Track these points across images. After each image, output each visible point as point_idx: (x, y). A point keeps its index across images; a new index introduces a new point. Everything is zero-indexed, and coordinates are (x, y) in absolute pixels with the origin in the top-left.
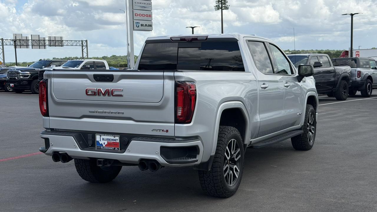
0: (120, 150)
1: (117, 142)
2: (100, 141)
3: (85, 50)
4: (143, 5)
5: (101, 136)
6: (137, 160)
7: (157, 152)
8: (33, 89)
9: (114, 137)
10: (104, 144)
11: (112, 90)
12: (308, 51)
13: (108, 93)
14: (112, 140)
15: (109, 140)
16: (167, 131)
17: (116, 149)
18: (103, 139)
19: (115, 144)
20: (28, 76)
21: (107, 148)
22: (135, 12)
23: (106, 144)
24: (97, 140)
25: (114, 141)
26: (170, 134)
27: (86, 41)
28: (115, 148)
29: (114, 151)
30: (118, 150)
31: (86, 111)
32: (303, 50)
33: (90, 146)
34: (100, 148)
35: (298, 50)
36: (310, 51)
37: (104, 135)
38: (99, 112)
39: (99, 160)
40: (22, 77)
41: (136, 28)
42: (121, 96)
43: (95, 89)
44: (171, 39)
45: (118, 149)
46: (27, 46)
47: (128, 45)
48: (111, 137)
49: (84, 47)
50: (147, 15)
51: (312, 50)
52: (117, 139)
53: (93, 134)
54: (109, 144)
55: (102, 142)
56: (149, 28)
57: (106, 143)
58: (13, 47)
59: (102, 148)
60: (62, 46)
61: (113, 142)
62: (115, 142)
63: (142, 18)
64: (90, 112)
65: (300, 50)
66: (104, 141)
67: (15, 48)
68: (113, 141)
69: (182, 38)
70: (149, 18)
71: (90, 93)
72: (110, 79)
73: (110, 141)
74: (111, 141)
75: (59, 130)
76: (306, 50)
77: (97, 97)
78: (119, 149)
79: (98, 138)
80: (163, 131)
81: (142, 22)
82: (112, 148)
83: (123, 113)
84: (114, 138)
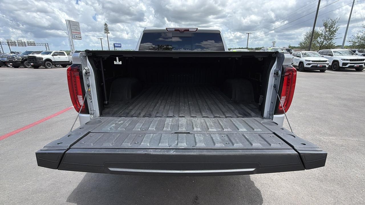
3: (47, 48)
4: (76, 28)
8: (25, 65)
20: (21, 59)
22: (72, 31)
27: (47, 44)
40: (16, 60)
41: (74, 38)
44: (167, 30)
46: (16, 45)
47: (71, 46)
49: (47, 47)
50: (78, 33)
56: (80, 38)
58: (8, 46)
60: (35, 46)
63: (76, 34)
67: (9, 46)
69: (176, 29)
70: (79, 34)
81: (76, 36)
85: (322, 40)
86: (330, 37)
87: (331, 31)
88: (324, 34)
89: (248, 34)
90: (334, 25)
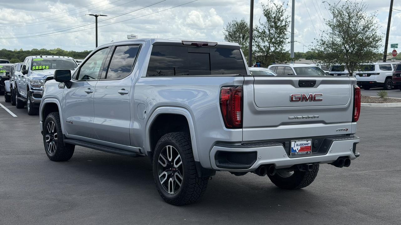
2: (294, 147)
5: (295, 142)
6: (337, 159)
7: (351, 149)
9: (307, 141)
10: (298, 149)
11: (315, 95)
13: (311, 98)
14: (305, 144)
15: (302, 144)
17: (309, 152)
18: (297, 145)
19: (307, 148)
21: (301, 153)
23: (299, 149)
28: (307, 152)
29: (307, 155)
34: (294, 154)
37: (299, 141)
38: (298, 118)
42: (321, 100)
43: (300, 95)
45: (310, 152)
48: (304, 142)
52: (309, 143)
53: (290, 141)
54: (302, 149)
55: (296, 148)
57: (299, 148)
59: (296, 154)
66: (298, 147)
68: (305, 146)
71: (294, 99)
73: (303, 146)
78: (311, 152)
79: (293, 144)
80: (344, 130)
82: (305, 153)
84: (307, 143)
85: (267, 44)
86: (278, 39)
87: (279, 26)
88: (267, 31)
90: (282, 16)
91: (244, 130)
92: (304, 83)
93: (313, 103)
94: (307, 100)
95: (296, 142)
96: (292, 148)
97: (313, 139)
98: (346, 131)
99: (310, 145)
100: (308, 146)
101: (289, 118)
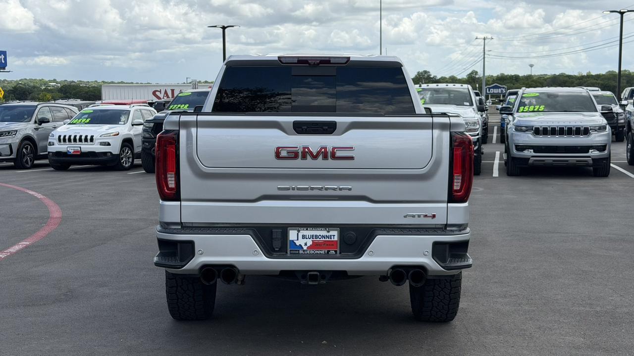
0: (340, 253)
1: (333, 240)
2: (298, 240)
5: (299, 231)
6: (387, 268)
7: (426, 253)
9: (328, 232)
10: (306, 244)
11: (334, 148)
12: (88, 82)
13: (324, 154)
14: (323, 237)
15: (317, 237)
16: (434, 216)
17: (333, 252)
18: (304, 237)
19: (329, 244)
21: (312, 252)
23: (308, 245)
24: (291, 239)
25: (327, 239)
26: (440, 220)
28: (328, 251)
29: (327, 256)
30: (336, 253)
31: (271, 187)
32: (80, 81)
33: (277, 251)
34: (297, 253)
35: (71, 80)
36: (92, 83)
37: (307, 230)
38: (299, 189)
39: (309, 273)
42: (352, 158)
43: (296, 148)
44: (280, 61)
45: (336, 251)
48: (321, 233)
51: (96, 81)
52: (334, 236)
53: (285, 229)
54: (315, 245)
55: (301, 242)
57: (310, 242)
59: (301, 252)
61: (325, 241)
62: (329, 240)
64: (279, 189)
65: (76, 81)
66: (305, 240)
68: (324, 239)
71: (284, 153)
72: (329, 130)
73: (318, 239)
74: (321, 239)
75: (194, 225)
76: (85, 81)
77: (299, 162)
78: (338, 252)
79: (292, 235)
80: (426, 216)
82: (323, 252)
83: (350, 189)
84: (328, 234)
89: (622, 13)
91: (183, 203)
92: (305, 127)
93: (330, 162)
94: (315, 157)
95: (301, 231)
96: (293, 241)
97: (343, 229)
98: (432, 218)
99: (336, 238)
100: (333, 241)
101: (278, 188)
